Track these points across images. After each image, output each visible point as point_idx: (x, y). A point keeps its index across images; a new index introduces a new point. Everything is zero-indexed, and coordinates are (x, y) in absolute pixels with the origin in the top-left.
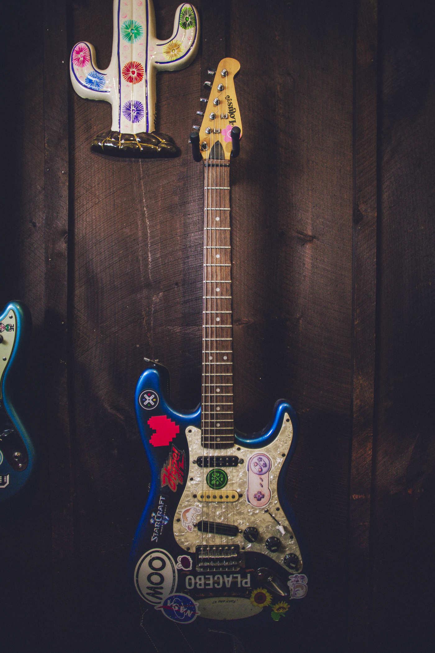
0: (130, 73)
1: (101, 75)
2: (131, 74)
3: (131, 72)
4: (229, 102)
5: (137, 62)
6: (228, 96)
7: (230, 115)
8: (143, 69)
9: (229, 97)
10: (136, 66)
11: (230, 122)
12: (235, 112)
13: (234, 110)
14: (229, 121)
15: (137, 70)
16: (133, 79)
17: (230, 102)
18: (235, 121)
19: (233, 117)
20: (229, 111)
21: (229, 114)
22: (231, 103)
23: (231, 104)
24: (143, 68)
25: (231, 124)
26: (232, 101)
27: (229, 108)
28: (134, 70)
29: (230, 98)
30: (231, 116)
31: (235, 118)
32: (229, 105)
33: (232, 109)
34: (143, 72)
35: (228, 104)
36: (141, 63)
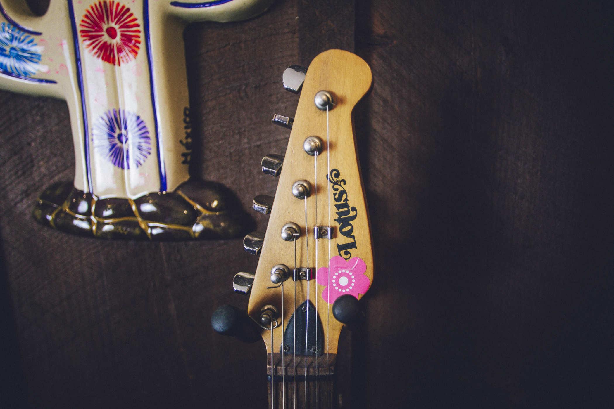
0: (102, 35)
1: (26, 34)
2: (106, 38)
3: (105, 33)
4: (336, 190)
5: (118, 4)
6: (334, 172)
7: (341, 229)
8: (138, 25)
9: (337, 175)
10: (116, 15)
11: (341, 248)
12: (354, 218)
13: (352, 214)
14: (338, 245)
15: (121, 27)
16: (112, 50)
17: (340, 189)
18: (353, 245)
19: (348, 234)
20: (337, 217)
21: (338, 225)
22: (344, 192)
23: (344, 196)
24: (136, 22)
25: (342, 252)
26: (346, 187)
27: (338, 207)
28: (113, 25)
29: (340, 178)
30: (344, 230)
31: (353, 237)
32: (337, 197)
33: (346, 209)
34: (139, 31)
35: (335, 194)
36: (131, 8)
